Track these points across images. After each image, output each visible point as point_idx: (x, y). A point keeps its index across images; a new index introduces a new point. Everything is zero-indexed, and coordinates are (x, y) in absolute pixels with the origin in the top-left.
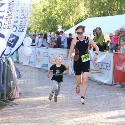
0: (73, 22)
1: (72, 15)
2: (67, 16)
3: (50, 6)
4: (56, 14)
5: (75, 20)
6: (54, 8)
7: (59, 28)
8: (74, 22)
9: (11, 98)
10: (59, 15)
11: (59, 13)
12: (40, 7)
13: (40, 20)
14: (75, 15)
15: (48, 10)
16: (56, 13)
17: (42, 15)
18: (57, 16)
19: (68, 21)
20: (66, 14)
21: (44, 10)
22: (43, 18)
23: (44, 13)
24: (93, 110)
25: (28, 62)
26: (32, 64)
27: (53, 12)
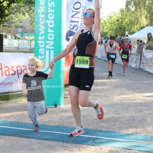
0: (137, 30)
1: (136, 24)
2: (133, 25)
3: (122, 18)
4: (125, 24)
5: (139, 28)
6: (125, 19)
7: (126, 33)
10: (128, 24)
12: (115, 19)
13: (114, 28)
14: (139, 25)
15: (120, 20)
16: (125, 23)
17: (116, 24)
18: (126, 25)
19: (133, 29)
20: (132, 23)
21: (118, 20)
22: (116, 26)
23: (117, 23)
24: (137, 91)
25: (101, 56)
26: (104, 58)
27: (124, 22)
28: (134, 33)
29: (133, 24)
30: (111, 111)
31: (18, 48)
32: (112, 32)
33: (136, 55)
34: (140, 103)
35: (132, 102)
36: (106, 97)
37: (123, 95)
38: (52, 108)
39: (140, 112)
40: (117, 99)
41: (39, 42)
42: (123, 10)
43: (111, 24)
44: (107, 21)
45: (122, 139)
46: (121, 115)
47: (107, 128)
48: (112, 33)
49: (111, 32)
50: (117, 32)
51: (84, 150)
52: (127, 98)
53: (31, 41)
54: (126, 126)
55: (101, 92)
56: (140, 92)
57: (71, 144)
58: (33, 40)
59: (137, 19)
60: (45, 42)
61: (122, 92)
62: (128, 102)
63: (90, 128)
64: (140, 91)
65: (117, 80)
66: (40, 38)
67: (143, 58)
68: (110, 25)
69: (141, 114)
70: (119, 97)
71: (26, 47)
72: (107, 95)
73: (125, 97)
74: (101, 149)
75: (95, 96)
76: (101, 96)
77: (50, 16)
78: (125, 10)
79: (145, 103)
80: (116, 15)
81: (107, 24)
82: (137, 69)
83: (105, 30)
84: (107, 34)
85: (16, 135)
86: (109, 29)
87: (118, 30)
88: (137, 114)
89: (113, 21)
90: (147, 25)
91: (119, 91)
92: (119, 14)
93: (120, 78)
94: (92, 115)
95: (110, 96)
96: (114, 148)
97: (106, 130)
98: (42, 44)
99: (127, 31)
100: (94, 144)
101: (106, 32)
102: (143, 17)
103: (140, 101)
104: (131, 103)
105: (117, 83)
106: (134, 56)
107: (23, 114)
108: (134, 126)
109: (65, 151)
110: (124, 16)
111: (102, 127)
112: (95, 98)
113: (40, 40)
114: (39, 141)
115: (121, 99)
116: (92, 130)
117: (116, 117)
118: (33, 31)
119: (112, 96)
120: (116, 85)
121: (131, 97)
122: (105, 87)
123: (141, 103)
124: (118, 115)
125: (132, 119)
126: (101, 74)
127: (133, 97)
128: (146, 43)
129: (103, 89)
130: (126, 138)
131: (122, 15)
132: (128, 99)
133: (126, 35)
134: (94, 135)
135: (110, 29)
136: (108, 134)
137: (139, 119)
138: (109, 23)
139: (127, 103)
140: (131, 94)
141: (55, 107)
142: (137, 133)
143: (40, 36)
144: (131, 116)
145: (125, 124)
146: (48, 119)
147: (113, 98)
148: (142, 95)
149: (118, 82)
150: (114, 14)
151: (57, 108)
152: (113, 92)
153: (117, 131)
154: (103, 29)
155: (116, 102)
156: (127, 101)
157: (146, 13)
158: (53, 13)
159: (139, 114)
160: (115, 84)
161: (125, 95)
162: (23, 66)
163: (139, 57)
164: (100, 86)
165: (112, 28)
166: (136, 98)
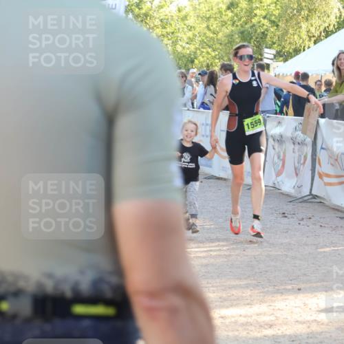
0: (310, 40)
1: (307, 19)
4: (265, 18)
8: (313, 39)
10: (273, 18)
13: (220, 35)
16: (264, 13)
17: (225, 18)
18: (266, 22)
19: (296, 37)
23: (230, 14)
24: (290, 287)
27: (258, 12)
32: (213, 54)
33: (294, 141)
34: (290, 336)
35: (259, 335)
43: (208, 19)
49: (208, 53)
52: (243, 320)
62: (244, 334)
64: (299, 289)
67: (322, 155)
68: (205, 25)
81: (191, 21)
82: (303, 200)
83: (184, 45)
89: (215, 10)
103: (289, 330)
105: (212, 260)
106: (289, 147)
120: (207, 265)
123: (296, 336)
127: (265, 314)
132: (243, 325)
135: (202, 42)
140: (262, 302)
148: (305, 305)
160: (205, 261)
161: (237, 305)
163: (309, 150)
165: (212, 35)
166: (277, 318)
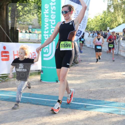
1: (115, 22)
3: (104, 17)
4: (107, 22)
5: (117, 25)
6: (107, 18)
9: (76, 62)
11: (109, 21)
14: (117, 22)
15: (103, 19)
16: (107, 21)
17: (100, 22)
18: (107, 23)
19: (113, 25)
21: (101, 19)
22: (100, 24)
23: (101, 21)
24: (117, 70)
25: (90, 45)
26: (91, 46)
27: (106, 21)
28: (113, 28)
29: (112, 22)
30: (97, 86)
31: (29, 40)
34: (119, 79)
36: (93, 75)
37: (106, 74)
38: (54, 84)
39: (119, 86)
40: (102, 76)
41: (44, 35)
42: (105, 12)
43: (97, 22)
44: (94, 20)
45: (106, 105)
46: (105, 88)
47: (95, 98)
48: (97, 29)
50: (101, 28)
51: (78, 114)
52: (109, 76)
53: (38, 34)
54: (109, 96)
55: (90, 72)
56: (119, 71)
57: (69, 109)
58: (40, 34)
59: (116, 18)
60: (49, 35)
61: (105, 71)
63: (82, 97)
65: (101, 63)
66: (45, 32)
67: (120, 47)
68: (96, 23)
69: (119, 88)
70: (103, 75)
71: (35, 39)
72: (94, 74)
73: (107, 75)
74: (91, 113)
75: (86, 74)
76: (90, 74)
77: (52, 17)
78: (107, 12)
79: (122, 79)
80: (100, 15)
81: (94, 22)
82: (116, 55)
84: (93, 29)
85: (29, 102)
86: (95, 25)
87: (102, 27)
88: (117, 88)
89: (98, 20)
90: (123, 23)
91: (103, 71)
92: (102, 14)
93: (104, 61)
94: (84, 88)
95: (97, 74)
96: (100, 113)
97: (94, 99)
98: (46, 37)
99: (108, 27)
100: (86, 110)
101: (93, 27)
102: (120, 16)
104: (113, 80)
107: (33, 88)
108: (115, 96)
109: (64, 114)
110: (106, 16)
111: (91, 97)
112: (85, 76)
113: (45, 34)
114: (46, 107)
115: (105, 76)
116: (83, 99)
117: (101, 90)
118: (40, 27)
119: (98, 74)
121: (112, 75)
122: (93, 68)
124: (103, 88)
125: (113, 91)
126: (89, 58)
127: (113, 75)
128: (122, 35)
129: (91, 69)
130: (108, 105)
131: (104, 15)
133: (108, 29)
134: (85, 103)
136: (95, 102)
137: (118, 91)
138: (95, 21)
139: (109, 79)
140: (112, 73)
141: (56, 82)
142: (117, 102)
143: (45, 31)
144: (113, 89)
145: (108, 95)
146: (52, 91)
147: (99, 76)
148: (120, 74)
149: (102, 64)
150: (99, 15)
151: (58, 83)
152: (99, 72)
153: (102, 100)
154: (91, 26)
155: (101, 79)
156: (109, 78)
157: (122, 14)
158: (54, 14)
159: (118, 88)
160: (100, 65)
161: (108, 73)
162: (34, 53)
163: (118, 46)
164: (89, 67)
165: (97, 25)
166: (116, 76)
